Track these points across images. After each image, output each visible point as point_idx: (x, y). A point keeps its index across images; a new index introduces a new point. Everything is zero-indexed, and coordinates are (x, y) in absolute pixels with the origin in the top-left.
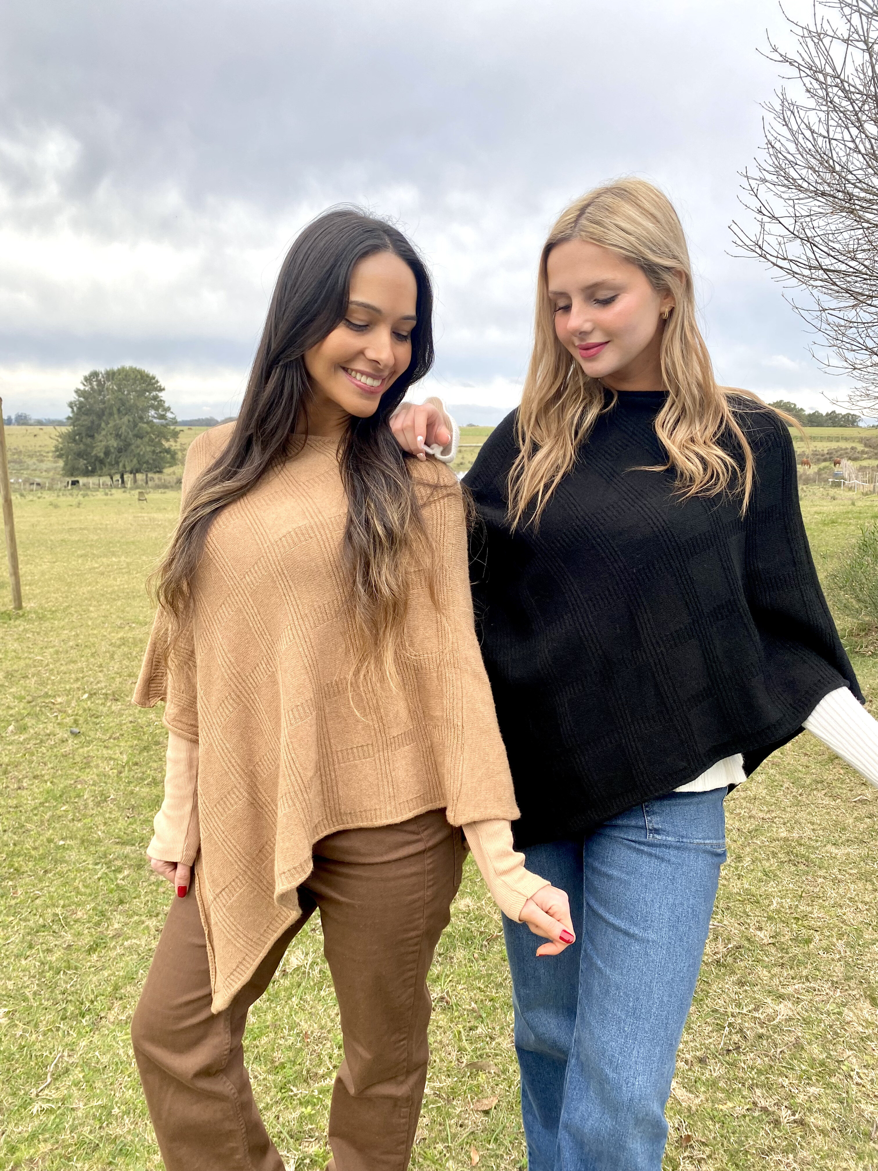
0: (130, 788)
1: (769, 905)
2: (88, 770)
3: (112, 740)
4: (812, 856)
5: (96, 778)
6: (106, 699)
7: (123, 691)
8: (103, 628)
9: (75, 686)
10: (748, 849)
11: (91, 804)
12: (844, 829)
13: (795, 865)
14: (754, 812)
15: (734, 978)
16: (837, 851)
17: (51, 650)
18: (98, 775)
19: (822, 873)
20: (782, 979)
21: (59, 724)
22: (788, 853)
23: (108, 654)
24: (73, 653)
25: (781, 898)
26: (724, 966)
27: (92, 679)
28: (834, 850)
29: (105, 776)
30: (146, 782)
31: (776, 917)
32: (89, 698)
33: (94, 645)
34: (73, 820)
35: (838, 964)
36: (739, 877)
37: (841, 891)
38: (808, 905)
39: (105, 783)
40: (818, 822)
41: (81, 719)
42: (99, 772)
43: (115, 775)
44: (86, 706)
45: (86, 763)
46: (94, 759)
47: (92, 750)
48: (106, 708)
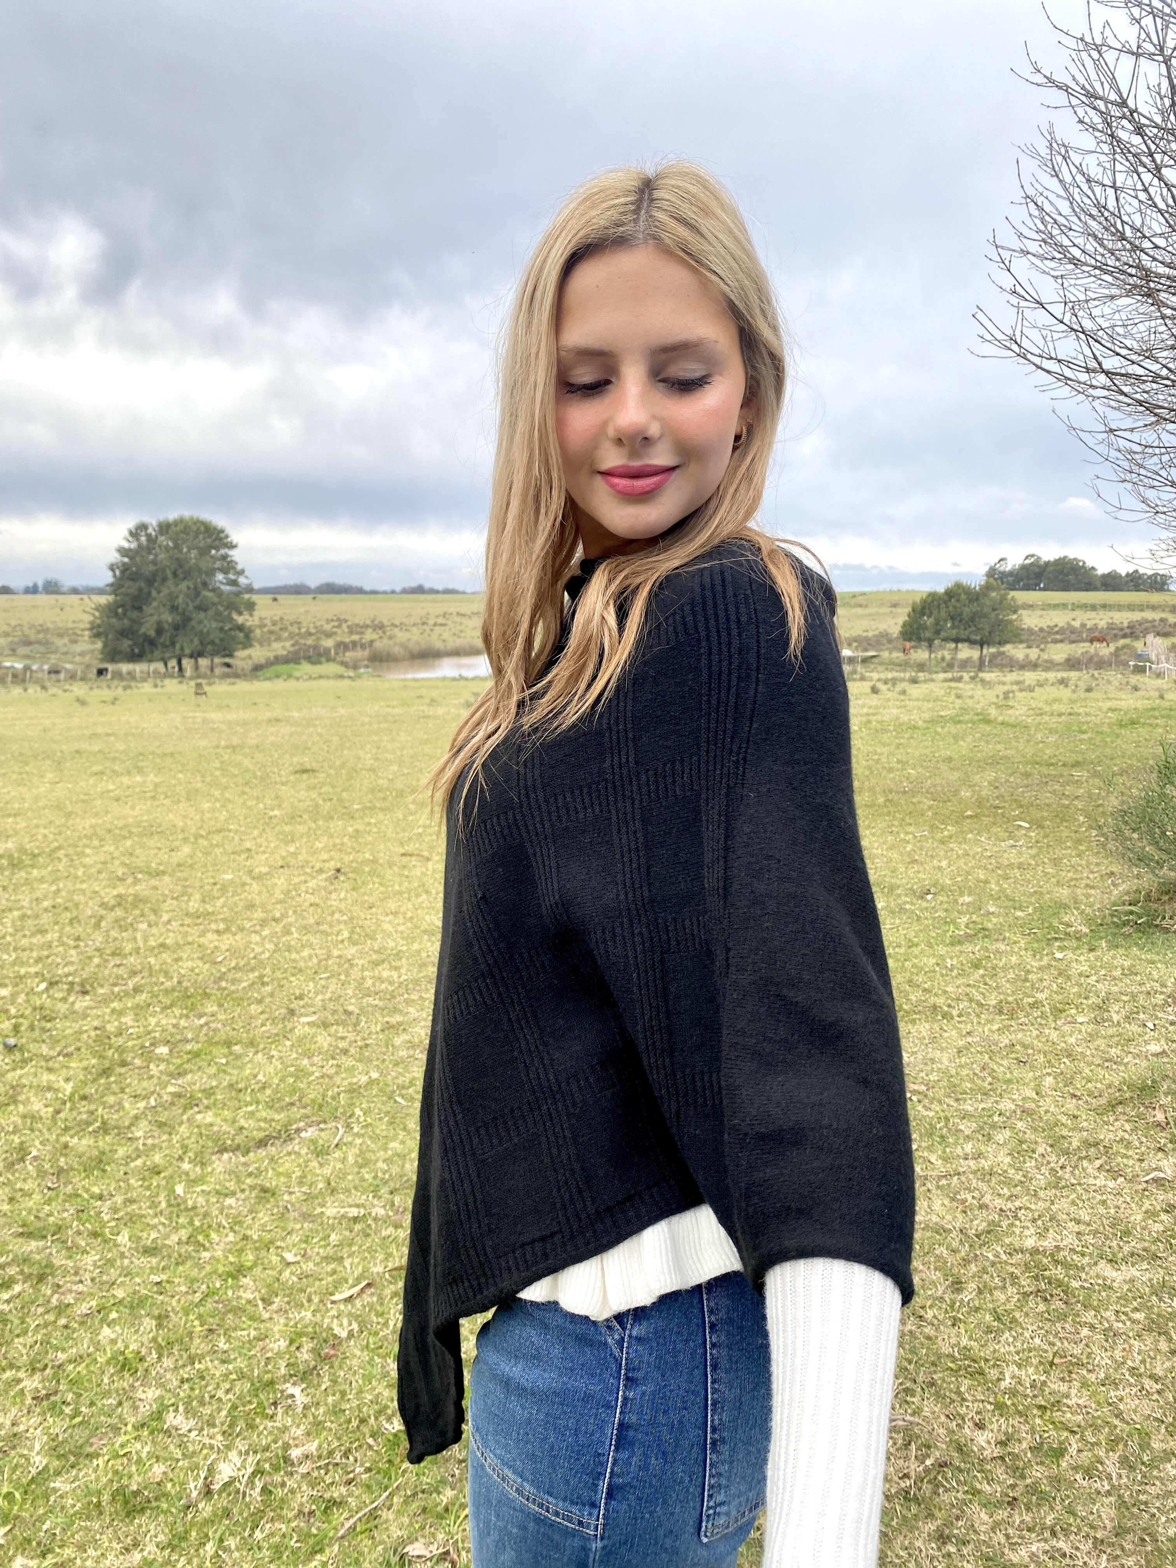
0: (63, 1139)
1: (999, 1380)
2: (12, 1107)
3: (61, 1058)
4: (1075, 1284)
5: (20, 1121)
6: (69, 991)
7: (96, 979)
8: (96, 879)
9: (33, 970)
10: (973, 1268)
12: (1127, 1233)
13: (1046, 1300)
14: (987, 1199)
15: (931, 1526)
16: (1114, 1274)
17: (16, 914)
18: (24, 1117)
19: (1089, 1316)
20: (1010, 1531)
22: (1036, 1278)
23: (93, 920)
24: (46, 919)
25: (1019, 1366)
26: (916, 1499)
27: (59, 960)
28: (1109, 1272)
29: (33, 1117)
30: (91, 1129)
31: (1009, 1403)
32: (47, 989)
33: (77, 905)
35: (1106, 1501)
36: (955, 1322)
37: (1118, 1354)
38: (1063, 1380)
39: (32, 1130)
40: (1087, 1218)
41: (25, 1023)
42: (26, 1112)
43: (49, 1115)
44: (38, 1003)
45: (11, 1097)
46: (25, 1090)
47: (27, 1074)
48: (67, 1006)
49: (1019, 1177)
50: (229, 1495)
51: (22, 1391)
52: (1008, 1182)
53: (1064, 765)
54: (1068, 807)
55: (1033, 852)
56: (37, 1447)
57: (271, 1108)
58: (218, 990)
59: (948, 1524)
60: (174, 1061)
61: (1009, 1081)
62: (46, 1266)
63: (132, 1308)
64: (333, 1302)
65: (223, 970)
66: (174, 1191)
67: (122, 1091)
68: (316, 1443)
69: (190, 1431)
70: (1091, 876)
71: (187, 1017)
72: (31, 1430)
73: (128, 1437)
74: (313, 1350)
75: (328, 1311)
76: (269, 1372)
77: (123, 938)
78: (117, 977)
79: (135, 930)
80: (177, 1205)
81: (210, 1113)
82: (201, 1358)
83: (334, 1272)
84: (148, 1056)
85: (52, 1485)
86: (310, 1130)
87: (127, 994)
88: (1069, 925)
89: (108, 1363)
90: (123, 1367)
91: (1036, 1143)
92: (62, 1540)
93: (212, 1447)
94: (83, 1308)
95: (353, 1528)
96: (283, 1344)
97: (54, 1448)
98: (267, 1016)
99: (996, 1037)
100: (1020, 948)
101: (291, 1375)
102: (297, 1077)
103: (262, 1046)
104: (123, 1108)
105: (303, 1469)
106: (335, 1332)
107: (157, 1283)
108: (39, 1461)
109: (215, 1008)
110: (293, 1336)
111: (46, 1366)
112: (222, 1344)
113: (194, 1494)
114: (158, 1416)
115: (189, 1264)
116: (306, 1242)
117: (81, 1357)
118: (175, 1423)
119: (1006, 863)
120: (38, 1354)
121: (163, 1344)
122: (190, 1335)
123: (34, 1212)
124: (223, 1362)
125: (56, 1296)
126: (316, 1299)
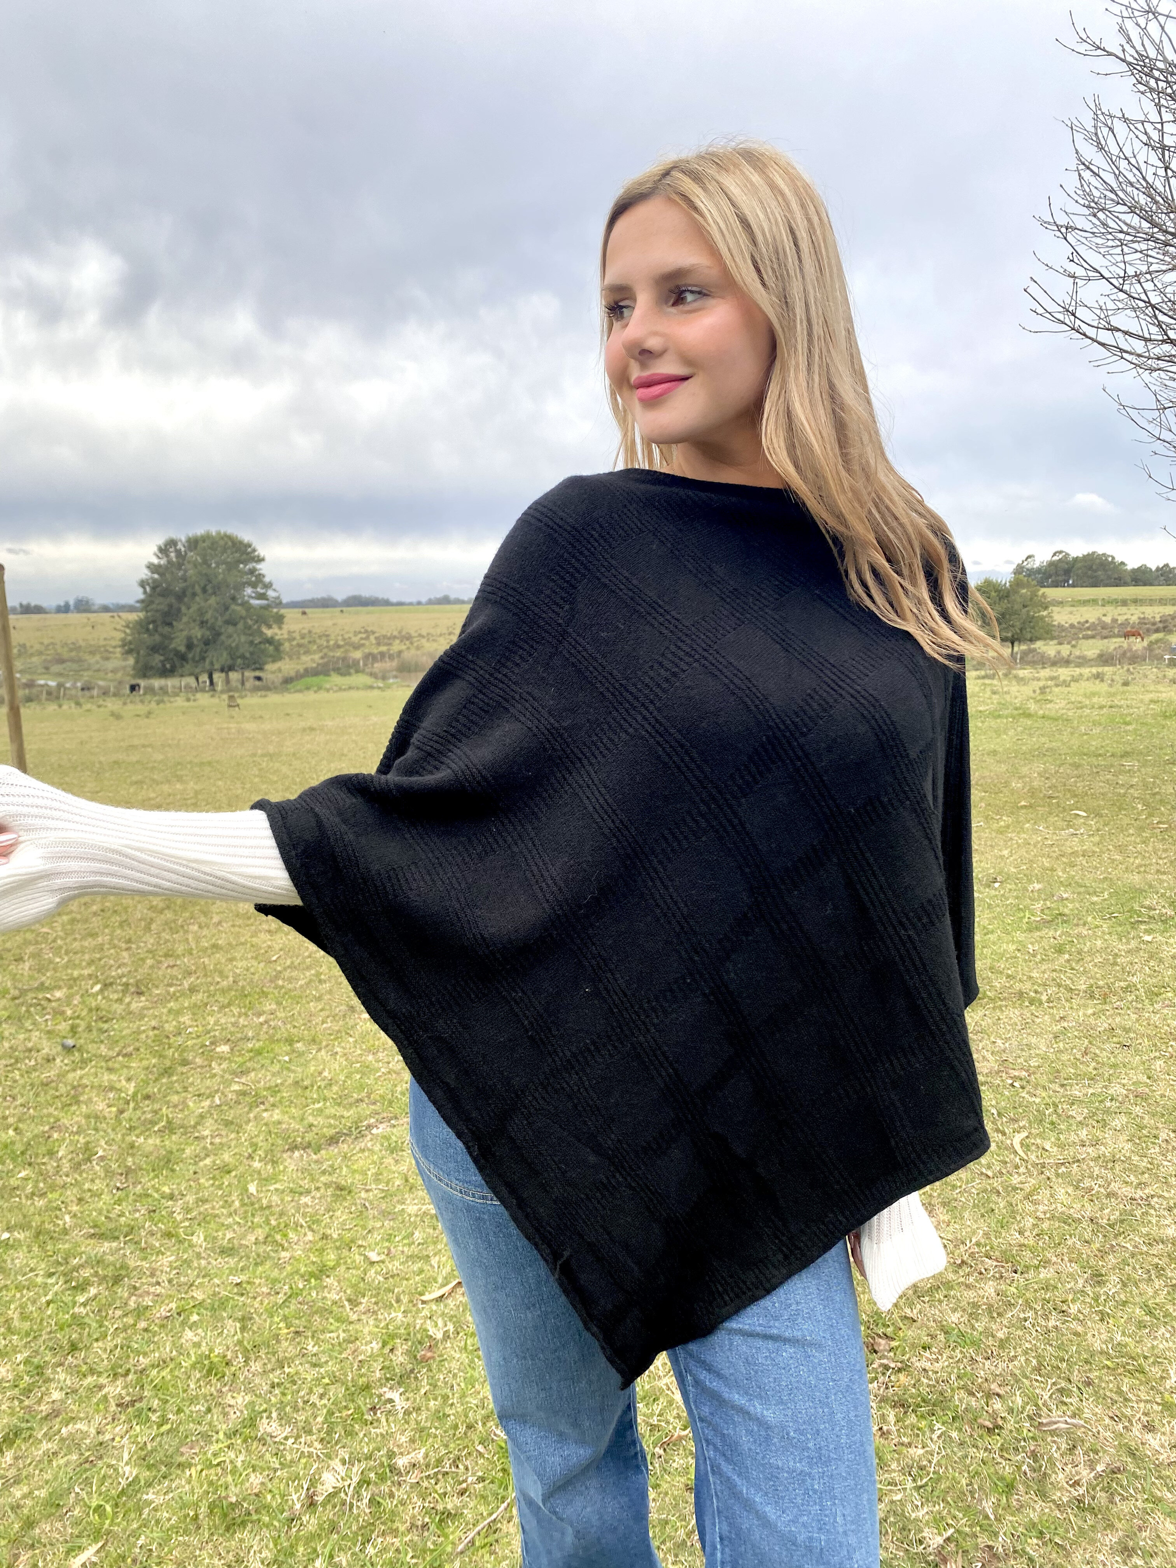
0: (128, 1139)
2: (74, 1108)
3: (120, 1058)
5: (83, 1121)
6: (125, 992)
7: (151, 980)
9: (86, 972)
11: (66, 1166)
18: (88, 1117)
21: (49, 1032)
23: (143, 923)
27: (112, 962)
29: (97, 1117)
30: (156, 1129)
32: (101, 991)
33: (126, 909)
34: (33, 1194)
36: (1103, 1316)
39: (96, 1130)
41: (83, 1025)
42: (89, 1111)
43: (113, 1115)
44: (94, 1004)
45: (73, 1097)
46: (87, 1090)
47: (87, 1074)
48: (123, 1007)
49: (1144, 1164)
50: (334, 1507)
51: (105, 1397)
52: (1134, 1169)
53: (1113, 755)
54: (1124, 795)
55: (1097, 839)
56: (126, 1457)
57: (339, 1104)
58: (275, 988)
59: (1131, 1535)
60: (236, 1059)
61: (1114, 1066)
62: (122, 1267)
63: (213, 1309)
64: (424, 1302)
65: (279, 968)
66: (247, 1190)
67: (185, 1090)
68: (423, 1450)
69: (286, 1438)
70: (1161, 862)
71: (246, 1015)
72: (117, 1439)
73: (220, 1445)
74: (408, 1352)
75: (418, 1311)
76: (361, 1376)
77: (174, 940)
78: (172, 977)
79: (187, 932)
80: (250, 1204)
81: (277, 1111)
82: (290, 1361)
83: (421, 1271)
84: (210, 1056)
85: (145, 1497)
86: (381, 1126)
87: (183, 994)
88: (1150, 908)
89: (193, 1366)
90: (209, 1372)
91: (1157, 1128)
92: (159, 1557)
93: (310, 1455)
94: (163, 1311)
95: (472, 1542)
96: (376, 1346)
97: (143, 1458)
98: (327, 1013)
99: (1092, 1020)
100: (1103, 932)
101: (387, 1379)
102: (363, 1074)
103: (324, 1043)
104: (188, 1106)
105: (413, 1478)
106: (430, 1333)
107: (237, 1284)
108: (129, 1471)
109: (274, 1006)
110: (385, 1337)
111: (129, 1370)
112: (311, 1348)
113: (298, 1506)
114: (252, 1422)
115: (268, 1264)
116: (388, 1240)
117: (164, 1362)
118: (269, 1430)
119: (1070, 851)
120: (120, 1358)
121: (249, 1348)
122: (277, 1337)
123: (105, 1212)
124: (315, 1365)
125: (134, 1298)
126: (405, 1299)
